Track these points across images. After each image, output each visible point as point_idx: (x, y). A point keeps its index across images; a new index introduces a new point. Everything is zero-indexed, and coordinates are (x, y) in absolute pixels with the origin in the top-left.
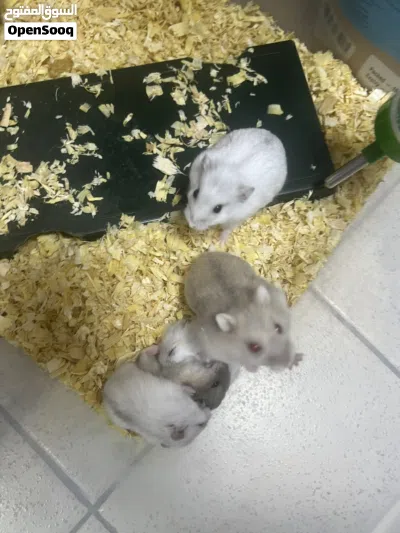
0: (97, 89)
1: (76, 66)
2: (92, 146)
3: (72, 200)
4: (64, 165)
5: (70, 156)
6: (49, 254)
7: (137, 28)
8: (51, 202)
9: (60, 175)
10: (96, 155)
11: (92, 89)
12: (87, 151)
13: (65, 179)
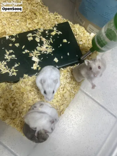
0: (14, 39)
1: (7, 33)
2: (14, 56)
3: (9, 72)
4: (6, 62)
5: (7, 59)
6: (4, 88)
7: (24, 21)
8: (3, 73)
9: (5, 65)
10: (15, 58)
11: (12, 40)
12: (12, 57)
13: (7, 66)
